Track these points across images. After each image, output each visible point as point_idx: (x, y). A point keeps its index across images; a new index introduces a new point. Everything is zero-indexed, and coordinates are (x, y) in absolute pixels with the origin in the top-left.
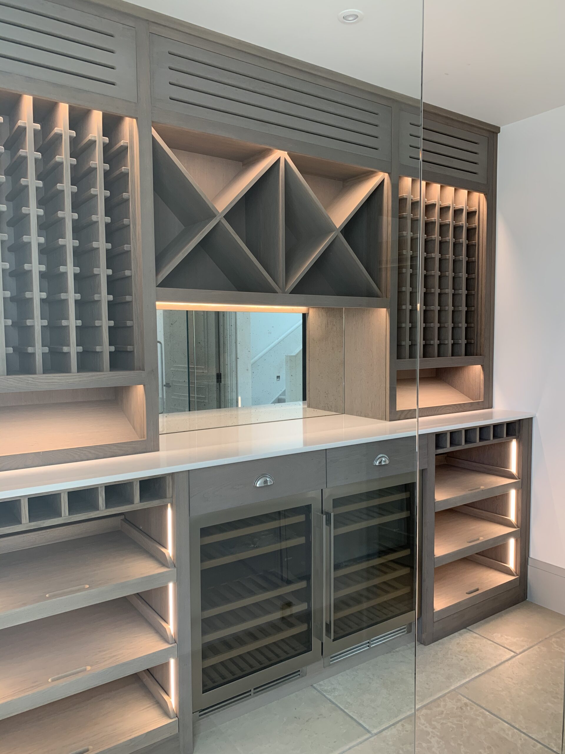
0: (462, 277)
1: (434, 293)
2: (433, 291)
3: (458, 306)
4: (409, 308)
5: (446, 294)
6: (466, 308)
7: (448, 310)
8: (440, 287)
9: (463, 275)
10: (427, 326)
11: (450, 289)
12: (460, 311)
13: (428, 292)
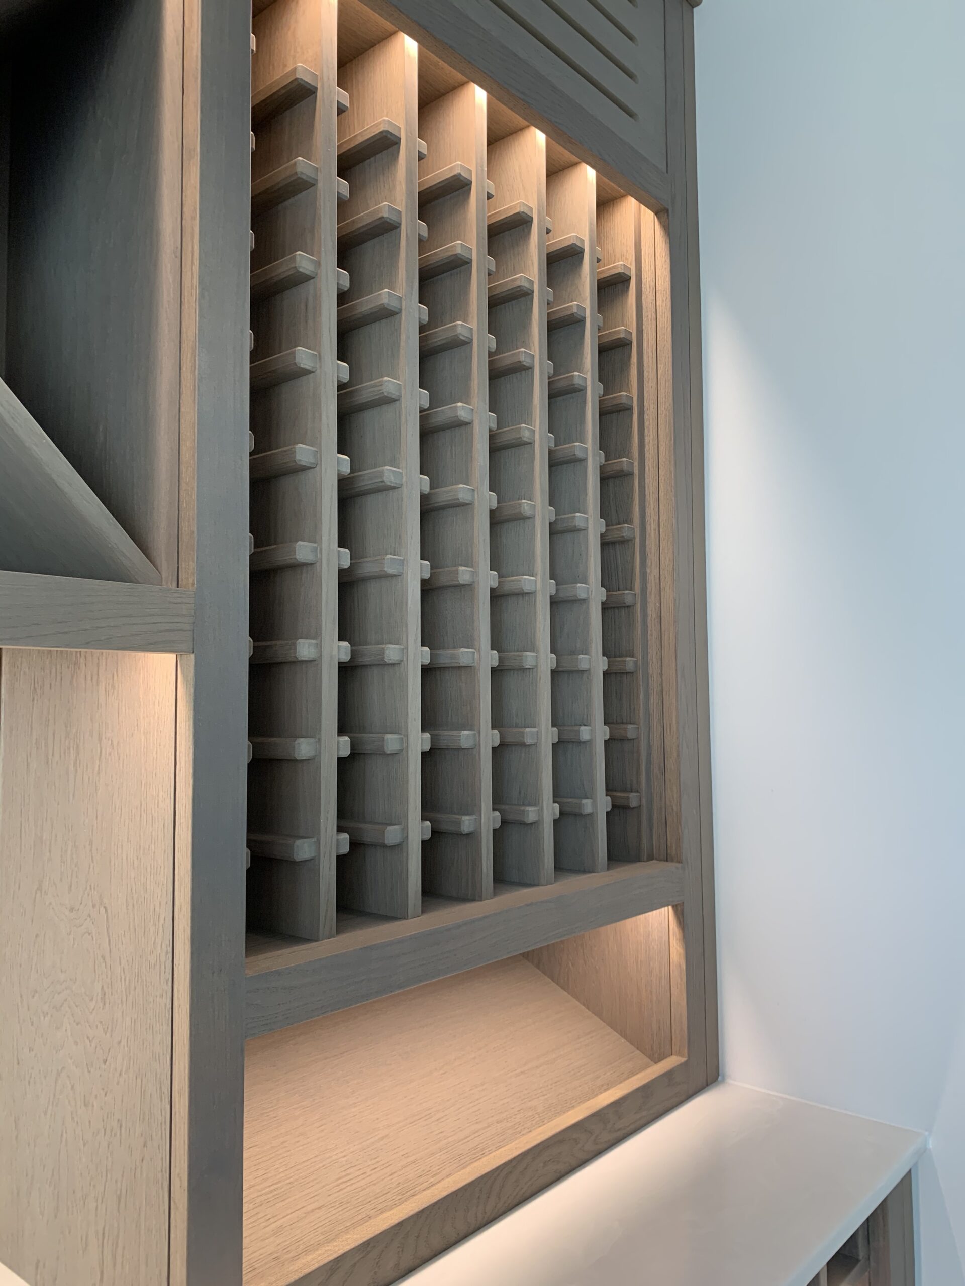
0: (586, 529)
1: (468, 588)
2: (464, 574)
3: (573, 653)
4: (335, 652)
5: (522, 594)
6: (605, 658)
7: (536, 666)
8: (495, 564)
9: (591, 521)
10: (443, 744)
11: (539, 577)
12: (582, 671)
13: (444, 579)
